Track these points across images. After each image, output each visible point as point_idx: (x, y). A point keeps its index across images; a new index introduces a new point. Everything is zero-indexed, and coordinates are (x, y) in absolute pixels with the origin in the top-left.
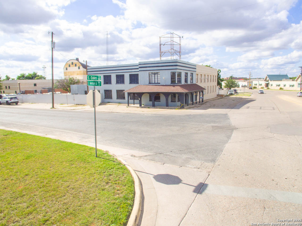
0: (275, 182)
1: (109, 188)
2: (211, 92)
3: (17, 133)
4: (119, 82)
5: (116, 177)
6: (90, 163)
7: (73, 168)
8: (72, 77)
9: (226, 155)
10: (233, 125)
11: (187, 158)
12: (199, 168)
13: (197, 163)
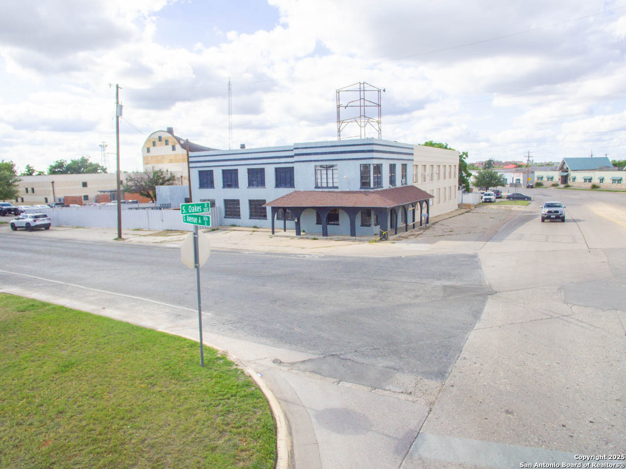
0: (567, 432)
1: (224, 446)
2: (445, 201)
3: (44, 304)
4: (254, 183)
5: (241, 417)
6: (189, 382)
7: (154, 395)
8: (158, 169)
9: (468, 359)
10: (487, 283)
11: (387, 367)
12: (411, 393)
13: (407, 380)
